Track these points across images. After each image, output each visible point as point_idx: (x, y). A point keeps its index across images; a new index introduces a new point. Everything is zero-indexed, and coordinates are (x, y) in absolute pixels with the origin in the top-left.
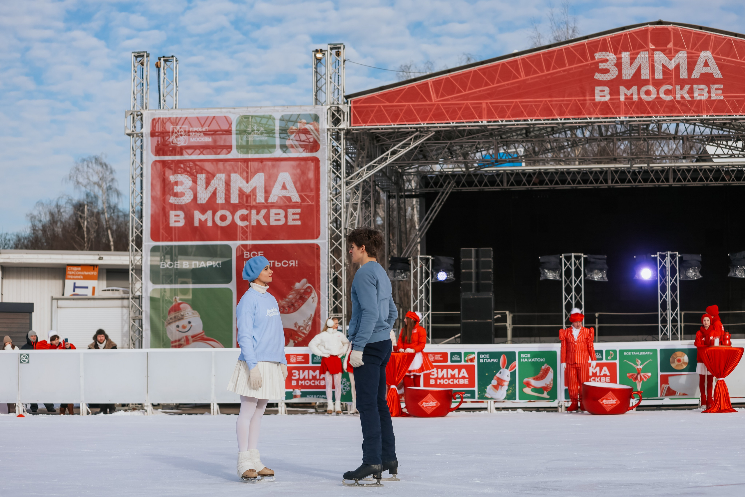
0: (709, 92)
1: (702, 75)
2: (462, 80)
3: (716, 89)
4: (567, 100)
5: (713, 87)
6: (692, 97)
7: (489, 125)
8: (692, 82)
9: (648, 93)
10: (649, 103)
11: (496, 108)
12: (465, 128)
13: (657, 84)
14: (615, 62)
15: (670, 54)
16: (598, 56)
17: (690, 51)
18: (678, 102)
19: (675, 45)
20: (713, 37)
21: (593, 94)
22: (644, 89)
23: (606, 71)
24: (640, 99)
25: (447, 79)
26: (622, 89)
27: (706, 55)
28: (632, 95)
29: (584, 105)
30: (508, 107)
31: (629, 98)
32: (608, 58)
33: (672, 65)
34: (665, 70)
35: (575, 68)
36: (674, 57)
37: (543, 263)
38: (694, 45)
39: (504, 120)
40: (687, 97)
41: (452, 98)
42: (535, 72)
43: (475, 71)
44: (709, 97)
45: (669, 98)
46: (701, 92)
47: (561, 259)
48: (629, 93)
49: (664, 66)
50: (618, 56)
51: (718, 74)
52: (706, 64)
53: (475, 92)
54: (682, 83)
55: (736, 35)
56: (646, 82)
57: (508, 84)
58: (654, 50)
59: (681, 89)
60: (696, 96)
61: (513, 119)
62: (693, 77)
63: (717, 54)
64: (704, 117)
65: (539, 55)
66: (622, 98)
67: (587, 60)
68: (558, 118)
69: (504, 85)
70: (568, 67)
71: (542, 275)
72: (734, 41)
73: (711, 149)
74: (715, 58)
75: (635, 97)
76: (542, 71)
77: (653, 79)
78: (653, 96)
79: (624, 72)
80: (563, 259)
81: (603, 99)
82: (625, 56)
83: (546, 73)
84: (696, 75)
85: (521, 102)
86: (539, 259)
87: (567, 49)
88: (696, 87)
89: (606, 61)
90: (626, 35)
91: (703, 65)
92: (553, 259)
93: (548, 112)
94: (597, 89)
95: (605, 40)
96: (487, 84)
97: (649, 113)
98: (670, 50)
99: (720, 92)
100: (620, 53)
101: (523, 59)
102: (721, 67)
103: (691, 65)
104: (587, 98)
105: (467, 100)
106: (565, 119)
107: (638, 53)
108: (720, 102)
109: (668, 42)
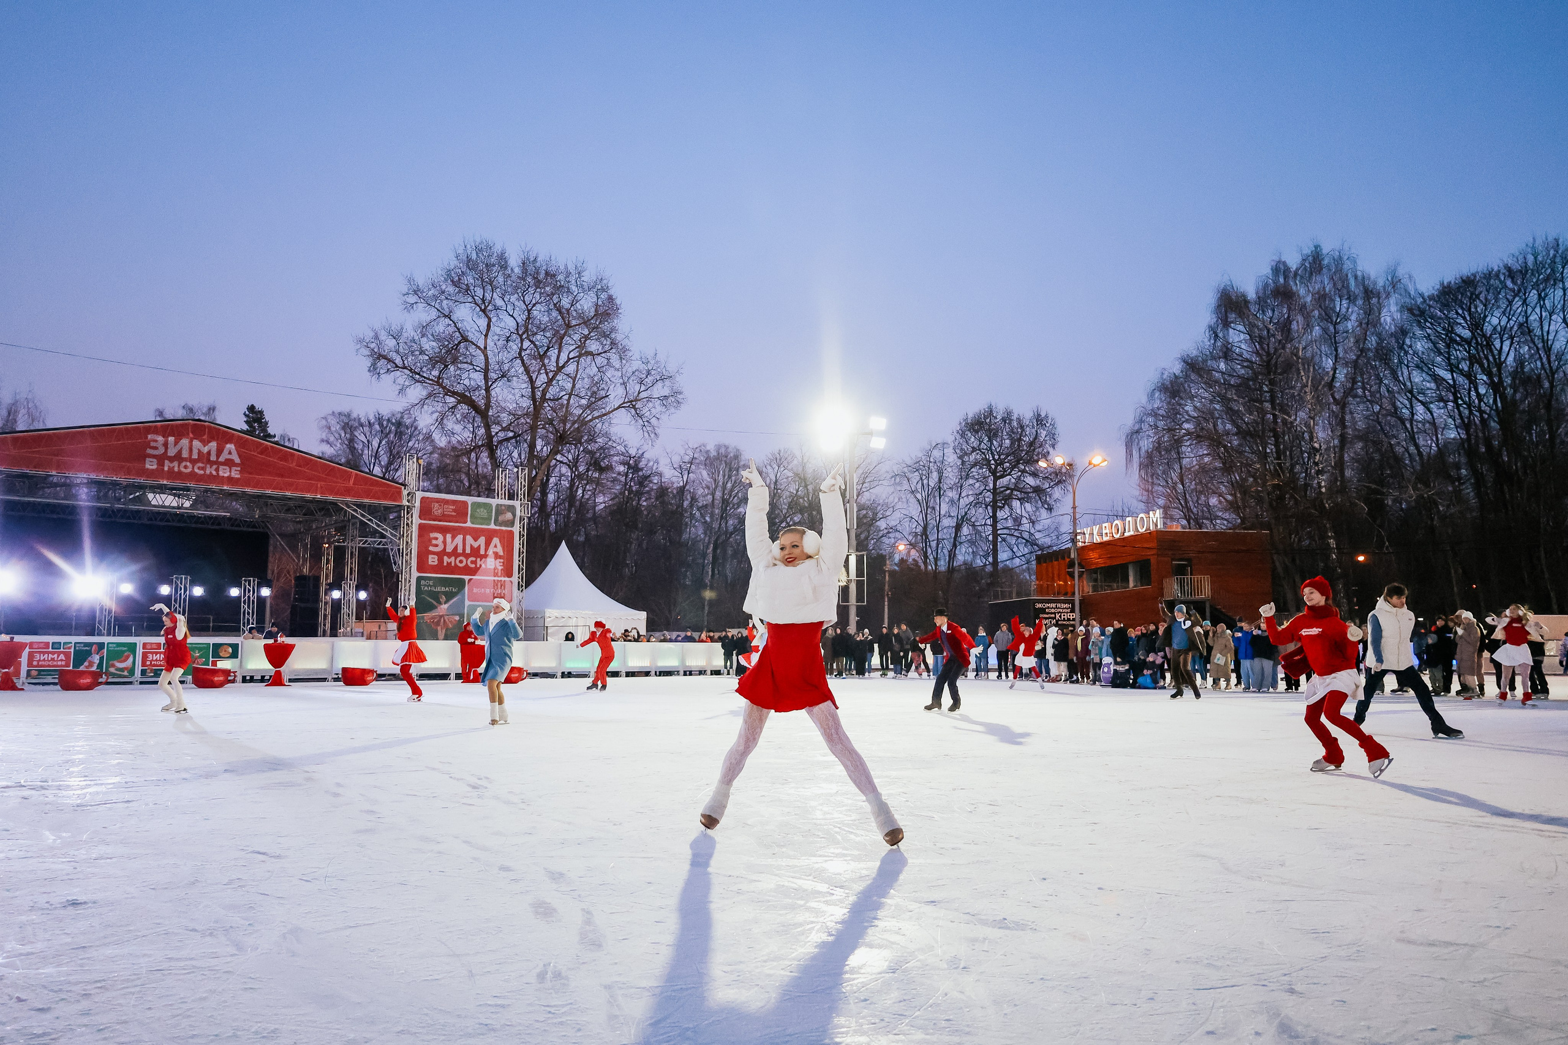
0: (230, 471)
1: (226, 460)
5: (234, 468)
6: (218, 474)
9: (186, 467)
11: (65, 464)
14: (163, 442)
15: (205, 443)
16: (150, 437)
17: (219, 442)
18: (207, 476)
19: (209, 437)
20: (236, 436)
21: (144, 463)
22: (184, 464)
23: (156, 448)
25: (24, 437)
26: (167, 462)
27: (230, 446)
31: (171, 470)
33: (205, 450)
35: (133, 443)
38: (223, 439)
39: (71, 473)
40: (214, 473)
41: (30, 453)
45: (202, 472)
48: (171, 465)
52: (230, 453)
54: (212, 463)
56: (185, 460)
60: (221, 473)
62: (220, 460)
63: (239, 447)
64: (224, 488)
65: (103, 430)
66: (166, 468)
67: (141, 439)
68: (114, 476)
70: (126, 441)
72: (251, 440)
75: (176, 469)
76: (105, 442)
78: (189, 470)
79: (169, 450)
81: (151, 467)
82: (171, 439)
83: (108, 443)
84: (221, 459)
87: (126, 428)
88: (221, 468)
90: (173, 426)
95: (156, 427)
96: (59, 445)
99: (239, 472)
101: (90, 432)
102: (240, 456)
103: (220, 452)
104: (141, 465)
105: (41, 454)
108: (238, 479)
109: (204, 434)
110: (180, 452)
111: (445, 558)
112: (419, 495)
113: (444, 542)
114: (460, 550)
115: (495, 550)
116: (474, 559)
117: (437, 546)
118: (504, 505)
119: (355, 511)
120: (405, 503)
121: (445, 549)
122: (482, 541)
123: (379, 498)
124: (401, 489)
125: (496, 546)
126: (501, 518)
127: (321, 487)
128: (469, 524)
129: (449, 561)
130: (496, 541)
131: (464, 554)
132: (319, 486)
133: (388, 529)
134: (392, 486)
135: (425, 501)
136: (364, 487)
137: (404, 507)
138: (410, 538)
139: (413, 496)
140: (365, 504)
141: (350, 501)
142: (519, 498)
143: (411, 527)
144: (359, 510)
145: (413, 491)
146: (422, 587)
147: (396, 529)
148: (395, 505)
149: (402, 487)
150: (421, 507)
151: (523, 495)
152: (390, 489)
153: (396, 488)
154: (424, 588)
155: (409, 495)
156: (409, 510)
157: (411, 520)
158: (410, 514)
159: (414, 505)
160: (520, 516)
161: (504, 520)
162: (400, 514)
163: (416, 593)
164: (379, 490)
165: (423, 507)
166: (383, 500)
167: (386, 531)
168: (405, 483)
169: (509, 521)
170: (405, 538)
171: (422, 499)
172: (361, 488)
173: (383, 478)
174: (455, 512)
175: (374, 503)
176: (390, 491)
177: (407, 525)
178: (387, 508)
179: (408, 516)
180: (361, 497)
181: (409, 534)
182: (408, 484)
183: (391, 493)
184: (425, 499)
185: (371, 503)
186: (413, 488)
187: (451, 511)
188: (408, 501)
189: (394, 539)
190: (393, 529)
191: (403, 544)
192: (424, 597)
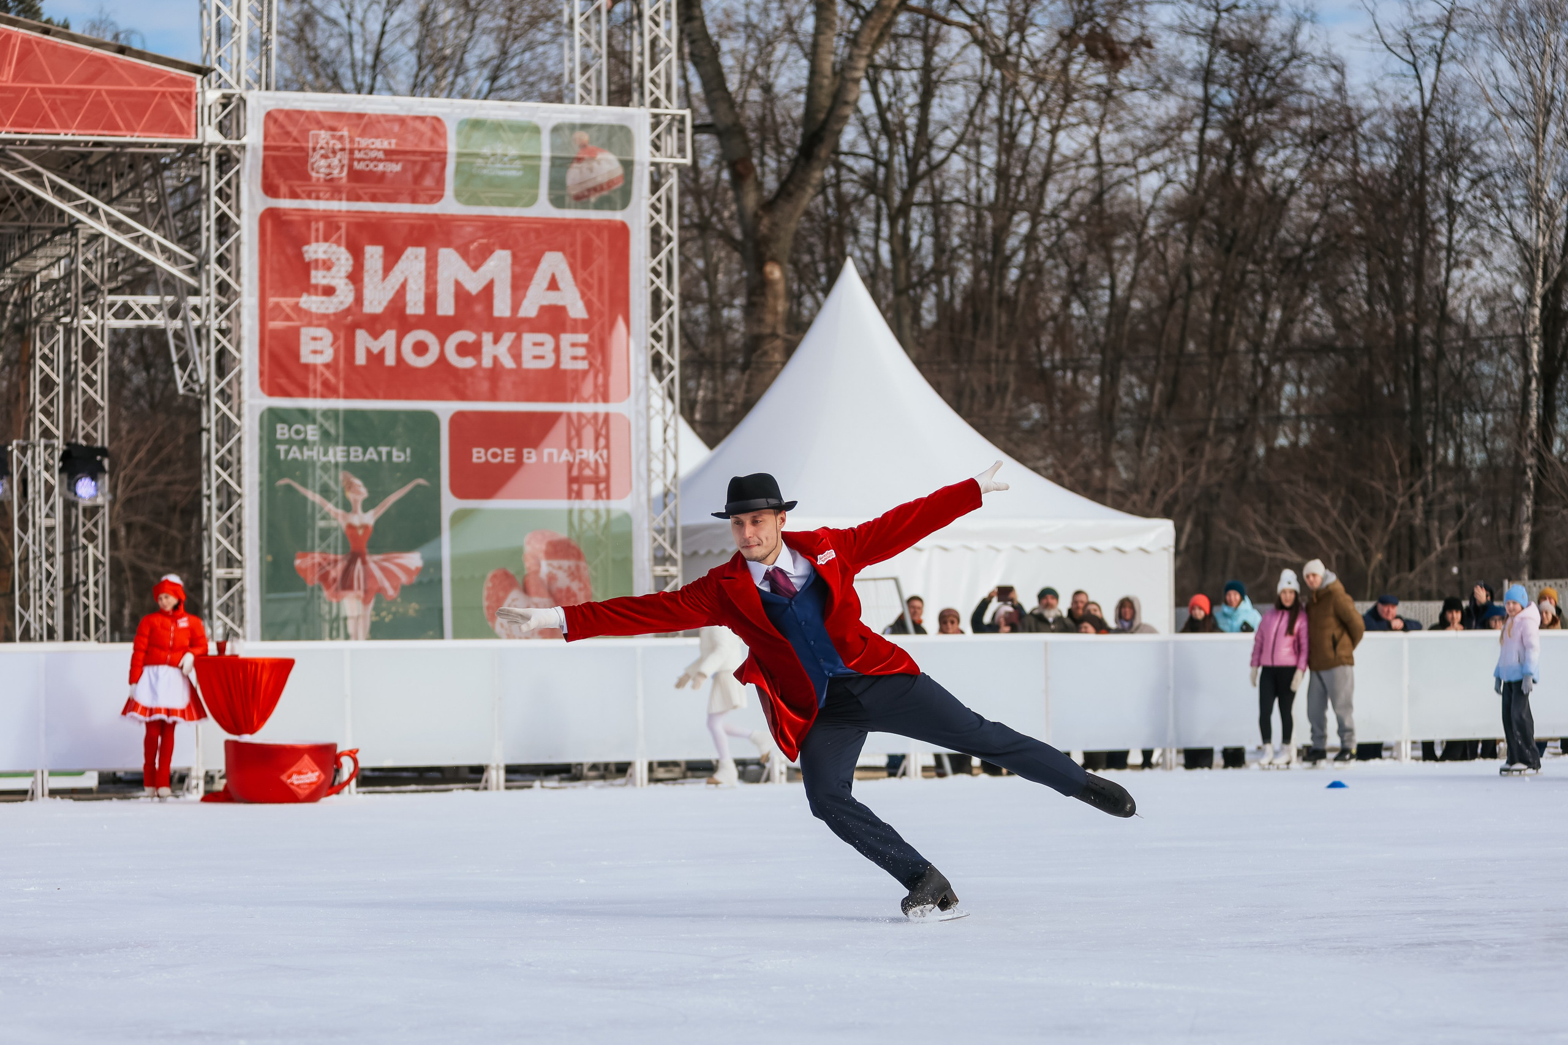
111: (363, 340)
112: (259, 103)
113: (356, 277)
114: (415, 306)
115: (552, 298)
116: (468, 336)
117: (329, 291)
118: (585, 127)
119: (34, 177)
120: (211, 135)
121: (359, 299)
122: (499, 265)
123: (113, 127)
124: (190, 84)
125: (553, 285)
126: (574, 175)
128: (449, 205)
129: (376, 347)
130: (554, 263)
131: (431, 320)
133: (157, 237)
134: (159, 75)
135: (282, 127)
136: (53, 85)
137: (205, 151)
138: (233, 268)
139: (238, 107)
140: (65, 148)
141: (12, 142)
142: (648, 100)
143: (238, 228)
144: (47, 175)
145: (237, 91)
146: (282, 448)
147: (189, 237)
148: (177, 146)
149: (199, 77)
150: (266, 148)
151: (662, 81)
152: (152, 88)
153: (173, 81)
154: (287, 452)
155: (225, 106)
156: (226, 160)
157: (233, 201)
158: (226, 178)
159: (244, 140)
160: (653, 164)
161: (591, 185)
162: (196, 180)
163: (261, 471)
164: (110, 93)
165: (278, 148)
166: (131, 128)
167: (149, 245)
168: (208, 64)
169: (610, 184)
170: (214, 267)
171: (269, 115)
172: (44, 91)
173: (122, 50)
174: (397, 162)
175: (97, 144)
176: (155, 93)
177: (223, 219)
178: (147, 157)
179: (222, 183)
180: (46, 123)
181: (228, 249)
182: (216, 66)
183: (156, 99)
184: (281, 118)
185: (86, 143)
186: (238, 82)
187: (381, 155)
188: (221, 127)
189: (176, 271)
190: (180, 241)
191: (204, 290)
192: (289, 488)
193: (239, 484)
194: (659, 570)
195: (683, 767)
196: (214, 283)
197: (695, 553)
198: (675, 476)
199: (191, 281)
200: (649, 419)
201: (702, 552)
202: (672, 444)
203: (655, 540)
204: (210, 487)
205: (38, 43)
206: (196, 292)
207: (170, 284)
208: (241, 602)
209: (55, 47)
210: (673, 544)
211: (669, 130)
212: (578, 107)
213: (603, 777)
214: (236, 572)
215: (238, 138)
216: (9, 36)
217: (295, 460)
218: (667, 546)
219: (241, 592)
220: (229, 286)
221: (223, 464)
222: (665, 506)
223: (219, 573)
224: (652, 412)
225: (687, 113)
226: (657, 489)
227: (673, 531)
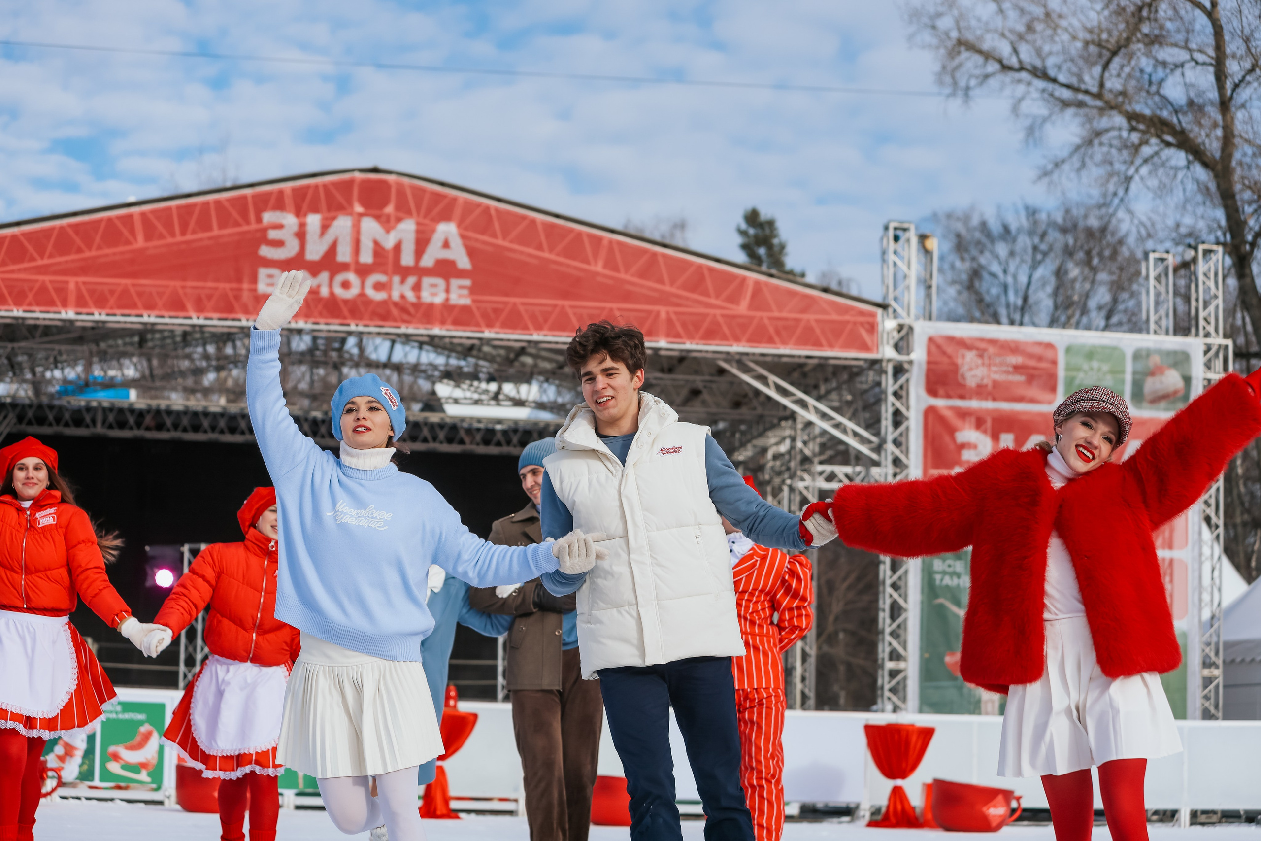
0: (447, 291)
1: (438, 261)
2: (39, 240)
3: (461, 287)
4: (211, 288)
5: (455, 283)
6: (419, 297)
7: (77, 320)
8: (420, 272)
9: (346, 285)
10: (346, 302)
11: (92, 292)
12: (38, 322)
13: (363, 271)
14: (295, 228)
15: (387, 224)
16: (268, 217)
17: (421, 220)
18: (396, 304)
19: (398, 208)
20: (460, 201)
21: (254, 279)
22: (340, 278)
23: (279, 244)
24: (332, 294)
25: (14, 237)
27: (447, 229)
28: (319, 286)
29: (237, 298)
30: (112, 292)
32: (284, 222)
33: (389, 242)
34: (378, 250)
35: (229, 235)
36: (393, 228)
37: (153, 558)
38: (429, 211)
39: (104, 312)
40: (410, 296)
41: (19, 270)
42: (161, 237)
43: (62, 228)
44: (447, 299)
45: (380, 296)
46: (434, 290)
47: (182, 554)
48: (314, 283)
49: (376, 243)
50: (302, 220)
51: (464, 262)
52: (446, 245)
53: (59, 263)
54: (404, 272)
55: (499, 200)
56: (345, 267)
57: (114, 254)
58: (361, 215)
59: (403, 281)
60: (426, 296)
61: (118, 312)
62: (422, 264)
63: (466, 229)
64: (437, 331)
65: (169, 209)
67: (248, 222)
68: (194, 315)
69: (107, 255)
70: (216, 232)
71: (149, 578)
72: (497, 210)
73: (444, 390)
74: (463, 237)
75: (324, 292)
76: (173, 235)
77: (357, 262)
78: (354, 291)
79: (309, 247)
80: (187, 555)
81: (270, 290)
82: (314, 221)
83: (179, 238)
84: (427, 261)
85: (133, 285)
86: (145, 552)
87: (218, 202)
88: (426, 281)
89: (280, 227)
90: (316, 187)
91: (440, 244)
92: (168, 551)
93: (177, 305)
94: (263, 272)
95: (281, 192)
96: (79, 251)
97: (345, 318)
98: (388, 217)
99: (465, 292)
100: (305, 215)
101: (143, 214)
102: (471, 253)
103: (421, 244)
104: (246, 286)
105: (45, 273)
106: (206, 318)
107: (334, 218)
108: (465, 309)
109: (385, 203)
110: (333, 249)
112: (923, 331)
119: (762, 379)
120: (888, 352)
123: (817, 344)
124: (873, 315)
126: (1151, 385)
127: (669, 321)
132: (663, 315)
133: (850, 425)
134: (852, 308)
135: (939, 347)
136: (776, 314)
137: (884, 364)
138: (904, 447)
139: (907, 334)
140: (785, 360)
141: (747, 354)
142: (1201, 332)
143: (907, 419)
144: (773, 378)
145: (907, 321)
146: (938, 577)
147: (873, 425)
148: (866, 360)
149: (879, 312)
150: (929, 362)
151: (1212, 320)
152: (847, 318)
153: (862, 313)
154: (942, 580)
155: (899, 331)
156: (899, 370)
157: (904, 400)
158: (900, 382)
159: (913, 356)
160: (1205, 379)
161: (1161, 393)
162: (879, 384)
163: (922, 592)
164: (817, 321)
165: (936, 363)
166: (831, 346)
167: (845, 431)
168: (886, 302)
169: (1175, 392)
170: (890, 447)
171: (931, 340)
172: (770, 319)
173: (826, 290)
174: (1021, 374)
175: (808, 357)
176: (848, 322)
177: (897, 413)
178: (845, 368)
179: (897, 386)
180: (770, 341)
181: (901, 434)
182: (893, 303)
183: (849, 327)
184: (940, 341)
185: (800, 357)
186: (909, 314)
187: (1011, 369)
188: (897, 347)
189: (864, 450)
190: (867, 427)
191: (883, 462)
192: (941, 606)
193: (906, 601)
194: (1206, 672)
195: (1219, 815)
196: (890, 458)
197: (1233, 661)
198: (1219, 604)
199: (874, 456)
200: (1201, 563)
201: (1239, 659)
202: (1217, 581)
203: (1203, 651)
204: (885, 604)
205: (766, 284)
206: (877, 464)
207: (859, 458)
208: (905, 687)
209: (777, 288)
210: (1217, 653)
211: (1217, 355)
212: (1152, 337)
213: (1161, 821)
214: (902, 665)
215: (908, 354)
216: (744, 279)
217: (947, 586)
218: (1212, 655)
219: (905, 679)
220: (900, 461)
221: (894, 586)
222: (1212, 626)
223: (890, 665)
224: (1203, 558)
225: (1229, 343)
226: (1206, 615)
227: (1217, 644)
